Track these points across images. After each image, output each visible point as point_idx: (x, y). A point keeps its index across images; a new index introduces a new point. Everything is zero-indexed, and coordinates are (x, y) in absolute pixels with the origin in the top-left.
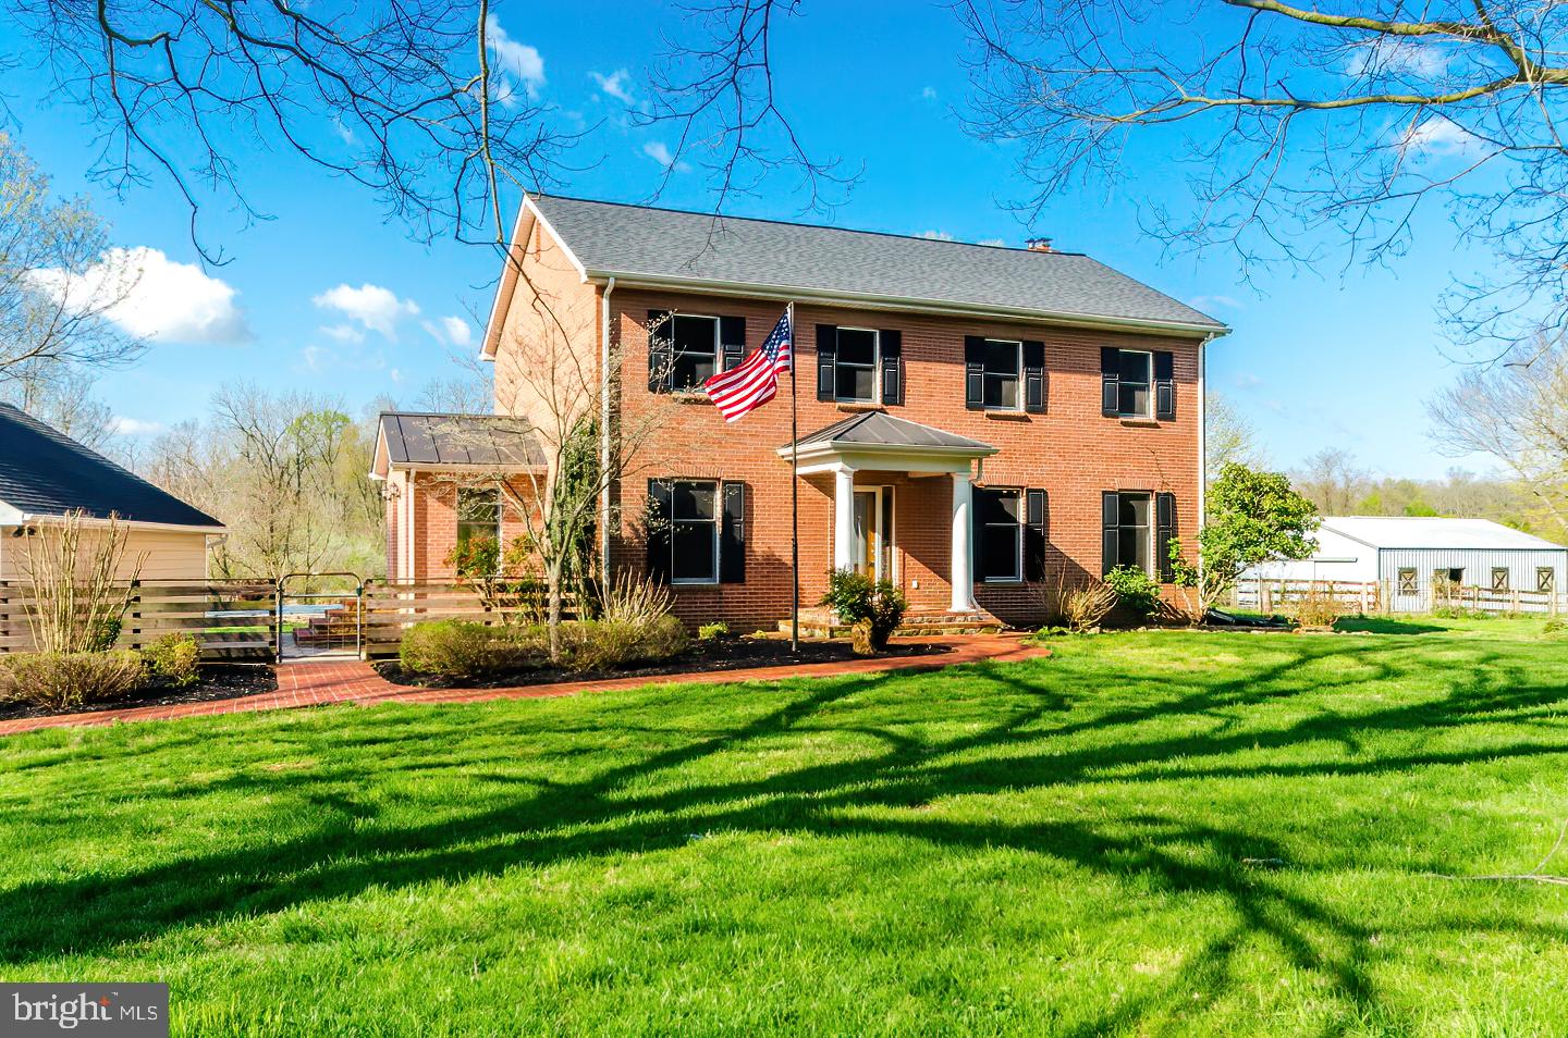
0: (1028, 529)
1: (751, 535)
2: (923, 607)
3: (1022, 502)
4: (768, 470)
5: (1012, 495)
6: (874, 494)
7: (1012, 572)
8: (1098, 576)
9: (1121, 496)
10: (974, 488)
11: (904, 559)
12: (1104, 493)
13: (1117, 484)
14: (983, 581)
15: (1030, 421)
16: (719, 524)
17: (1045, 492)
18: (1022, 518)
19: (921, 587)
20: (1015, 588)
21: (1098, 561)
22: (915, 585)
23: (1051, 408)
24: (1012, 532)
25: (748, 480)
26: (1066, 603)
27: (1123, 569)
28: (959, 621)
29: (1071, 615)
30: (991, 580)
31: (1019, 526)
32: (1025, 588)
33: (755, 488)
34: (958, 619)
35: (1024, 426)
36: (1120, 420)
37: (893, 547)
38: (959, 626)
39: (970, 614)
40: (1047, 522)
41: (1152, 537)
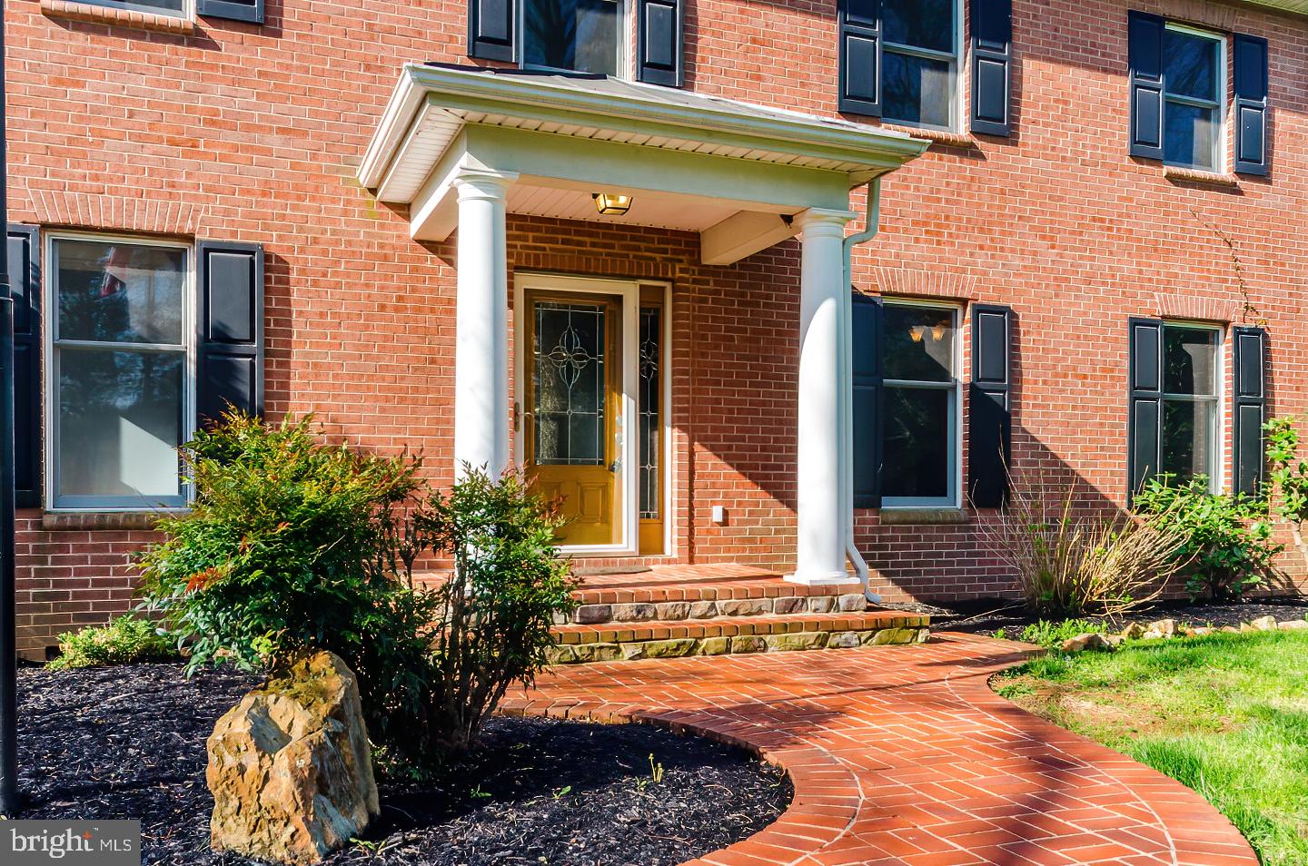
0: (974, 392)
1: (286, 385)
2: (733, 568)
3: (962, 336)
4: (333, 222)
5: (944, 318)
6: (618, 300)
7: (937, 486)
8: (1120, 500)
9: (1169, 332)
10: (858, 298)
11: (692, 454)
12: (1134, 322)
13: (1156, 305)
14: (875, 505)
15: (980, 156)
16: (192, 355)
17: (1013, 315)
18: (962, 370)
19: (733, 518)
20: (947, 523)
21: (1121, 464)
22: (717, 514)
23: (1027, 133)
24: (940, 400)
25: (274, 245)
26: (1077, 555)
27: (1172, 484)
28: (812, 611)
29: (1086, 584)
30: (895, 505)
31: (954, 388)
32: (966, 524)
33: (294, 267)
34: (812, 603)
35: (967, 166)
36: (1165, 170)
37: (668, 430)
38: (816, 626)
39: (846, 589)
40: (1016, 379)
41: (1223, 419)
